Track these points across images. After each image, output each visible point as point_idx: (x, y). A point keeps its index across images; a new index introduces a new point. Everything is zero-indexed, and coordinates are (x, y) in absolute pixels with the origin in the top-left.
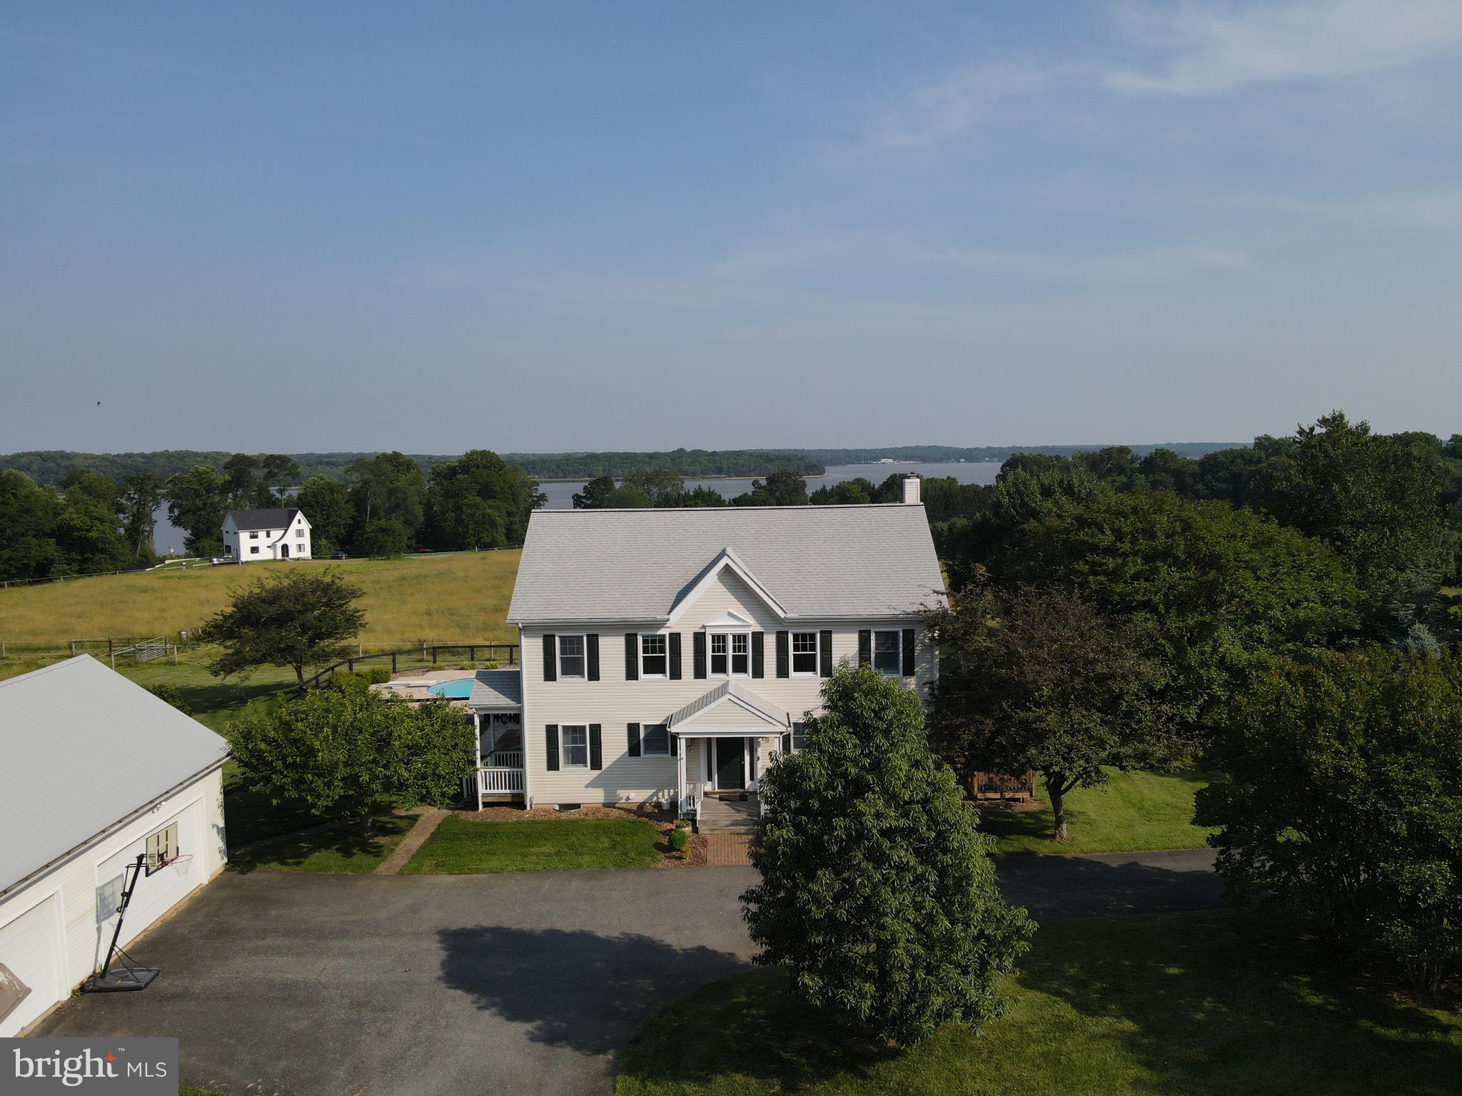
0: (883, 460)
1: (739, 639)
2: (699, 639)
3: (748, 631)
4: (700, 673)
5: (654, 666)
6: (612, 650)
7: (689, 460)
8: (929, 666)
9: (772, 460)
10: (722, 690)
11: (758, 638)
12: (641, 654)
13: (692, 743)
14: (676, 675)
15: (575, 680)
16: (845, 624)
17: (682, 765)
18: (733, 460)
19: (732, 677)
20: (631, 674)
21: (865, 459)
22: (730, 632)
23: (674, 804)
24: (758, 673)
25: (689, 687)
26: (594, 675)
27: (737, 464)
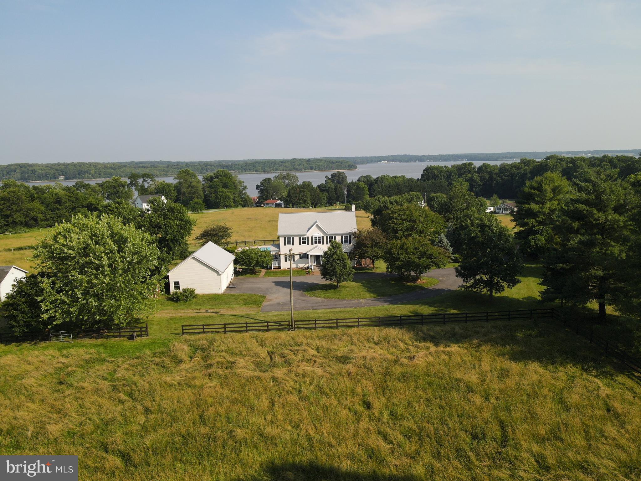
0: (383, 162)
1: (320, 237)
2: (312, 238)
3: (321, 236)
4: (312, 244)
5: (304, 243)
6: (296, 240)
7: (298, 163)
8: (353, 241)
9: (334, 163)
10: (317, 247)
11: (323, 237)
12: (302, 241)
13: (311, 256)
14: (308, 244)
15: (290, 245)
16: (339, 235)
17: (309, 260)
18: (317, 163)
19: (318, 244)
20: (300, 244)
21: (375, 161)
22: (318, 236)
23: (308, 268)
24: (323, 244)
25: (310, 246)
26: (293, 244)
27: (319, 165)
